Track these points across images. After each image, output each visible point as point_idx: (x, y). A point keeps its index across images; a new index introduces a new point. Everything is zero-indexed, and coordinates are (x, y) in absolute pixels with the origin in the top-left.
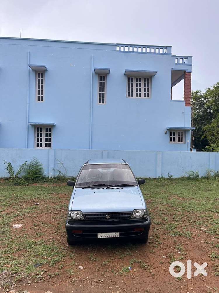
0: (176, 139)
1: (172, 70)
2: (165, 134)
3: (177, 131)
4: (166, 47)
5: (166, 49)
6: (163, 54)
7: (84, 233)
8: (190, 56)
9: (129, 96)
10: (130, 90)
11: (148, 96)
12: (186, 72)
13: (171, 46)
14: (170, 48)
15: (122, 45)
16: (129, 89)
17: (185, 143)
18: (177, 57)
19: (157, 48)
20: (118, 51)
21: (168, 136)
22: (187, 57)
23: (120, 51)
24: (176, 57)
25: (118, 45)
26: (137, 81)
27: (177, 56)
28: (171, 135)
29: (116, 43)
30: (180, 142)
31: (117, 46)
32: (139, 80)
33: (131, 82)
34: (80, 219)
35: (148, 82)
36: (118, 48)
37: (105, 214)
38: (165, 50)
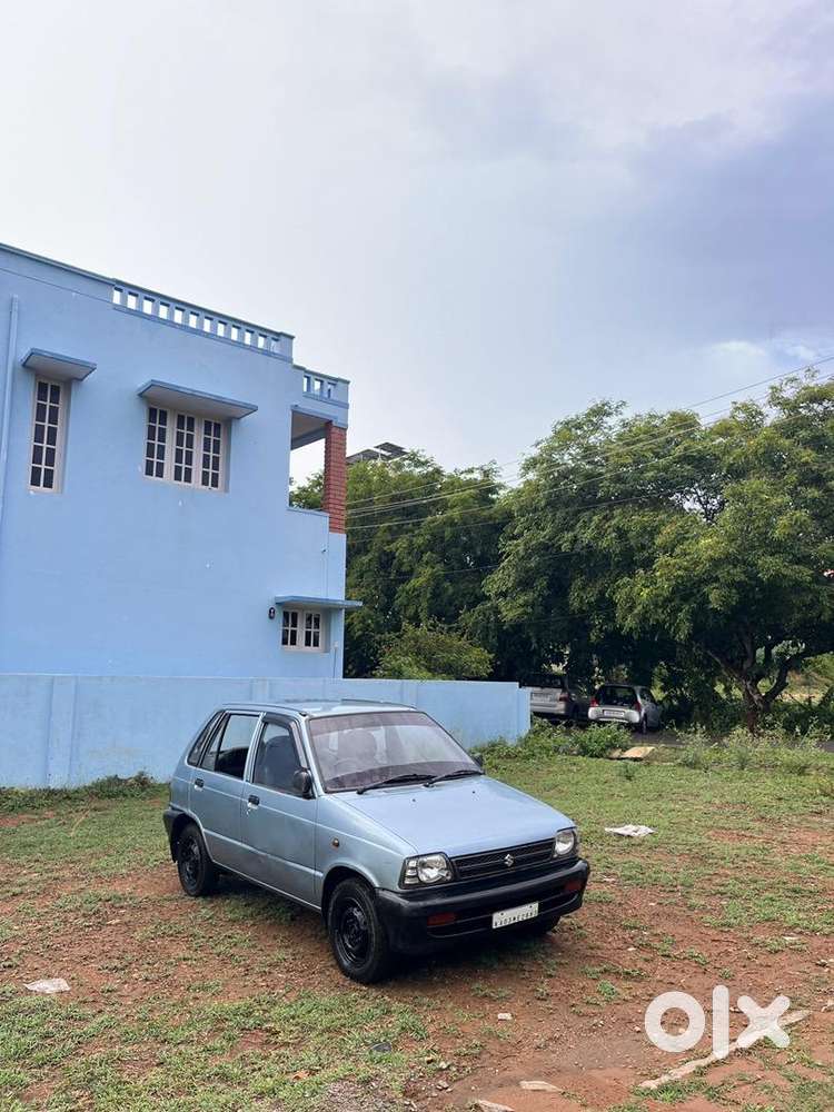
0: (301, 638)
1: (294, 412)
2: (271, 618)
3: (303, 609)
4: (278, 336)
5: (276, 340)
6: (266, 353)
7: (459, 922)
8: (342, 377)
9: (149, 472)
10: (154, 451)
11: (215, 484)
12: (334, 423)
13: (293, 334)
14: (288, 340)
15: (135, 291)
16: (150, 448)
17: (327, 650)
18: (309, 375)
19: (249, 328)
20: (116, 308)
21: (276, 628)
22: (337, 380)
23: (123, 309)
24: (307, 372)
25: (119, 285)
26: (180, 425)
27: (308, 368)
28: (286, 623)
29: (111, 277)
30: (311, 648)
31: (116, 289)
32: (186, 421)
33: (158, 425)
34: (441, 881)
35: (217, 434)
36: (117, 297)
37: (501, 853)
38: (273, 343)
